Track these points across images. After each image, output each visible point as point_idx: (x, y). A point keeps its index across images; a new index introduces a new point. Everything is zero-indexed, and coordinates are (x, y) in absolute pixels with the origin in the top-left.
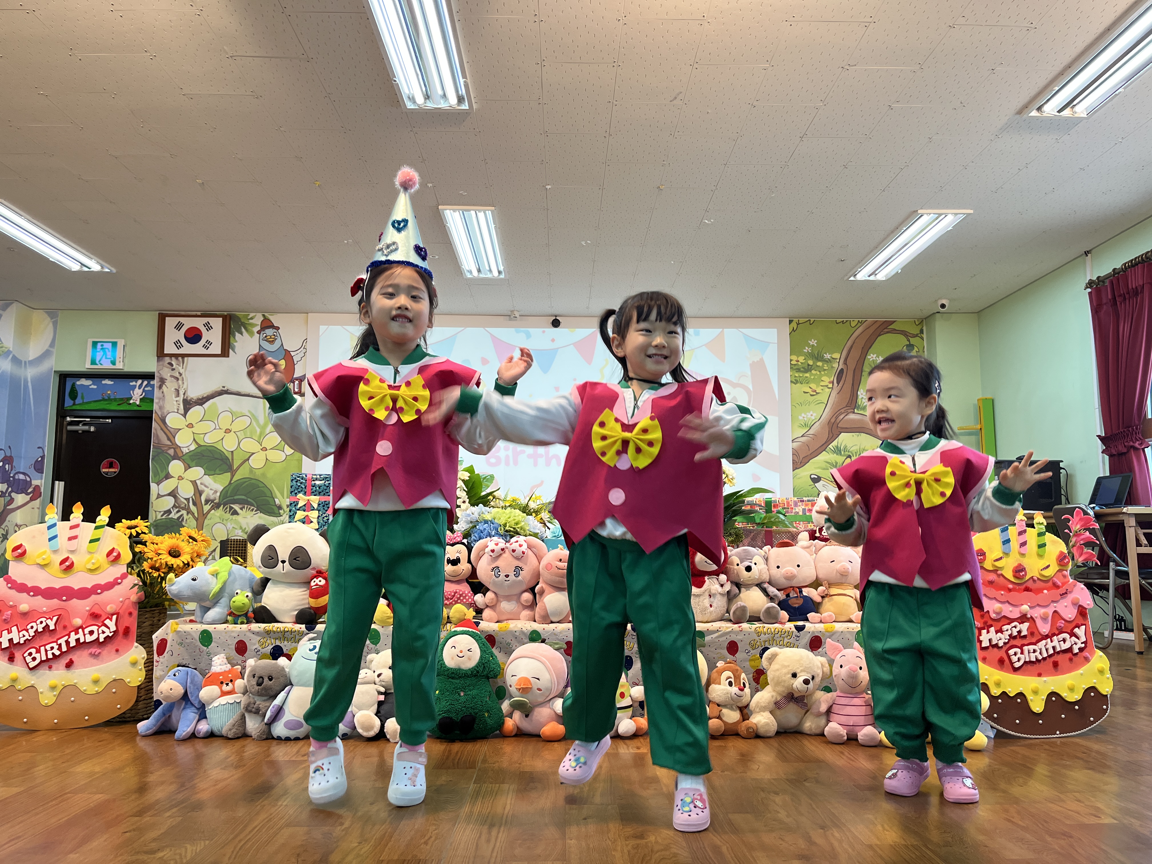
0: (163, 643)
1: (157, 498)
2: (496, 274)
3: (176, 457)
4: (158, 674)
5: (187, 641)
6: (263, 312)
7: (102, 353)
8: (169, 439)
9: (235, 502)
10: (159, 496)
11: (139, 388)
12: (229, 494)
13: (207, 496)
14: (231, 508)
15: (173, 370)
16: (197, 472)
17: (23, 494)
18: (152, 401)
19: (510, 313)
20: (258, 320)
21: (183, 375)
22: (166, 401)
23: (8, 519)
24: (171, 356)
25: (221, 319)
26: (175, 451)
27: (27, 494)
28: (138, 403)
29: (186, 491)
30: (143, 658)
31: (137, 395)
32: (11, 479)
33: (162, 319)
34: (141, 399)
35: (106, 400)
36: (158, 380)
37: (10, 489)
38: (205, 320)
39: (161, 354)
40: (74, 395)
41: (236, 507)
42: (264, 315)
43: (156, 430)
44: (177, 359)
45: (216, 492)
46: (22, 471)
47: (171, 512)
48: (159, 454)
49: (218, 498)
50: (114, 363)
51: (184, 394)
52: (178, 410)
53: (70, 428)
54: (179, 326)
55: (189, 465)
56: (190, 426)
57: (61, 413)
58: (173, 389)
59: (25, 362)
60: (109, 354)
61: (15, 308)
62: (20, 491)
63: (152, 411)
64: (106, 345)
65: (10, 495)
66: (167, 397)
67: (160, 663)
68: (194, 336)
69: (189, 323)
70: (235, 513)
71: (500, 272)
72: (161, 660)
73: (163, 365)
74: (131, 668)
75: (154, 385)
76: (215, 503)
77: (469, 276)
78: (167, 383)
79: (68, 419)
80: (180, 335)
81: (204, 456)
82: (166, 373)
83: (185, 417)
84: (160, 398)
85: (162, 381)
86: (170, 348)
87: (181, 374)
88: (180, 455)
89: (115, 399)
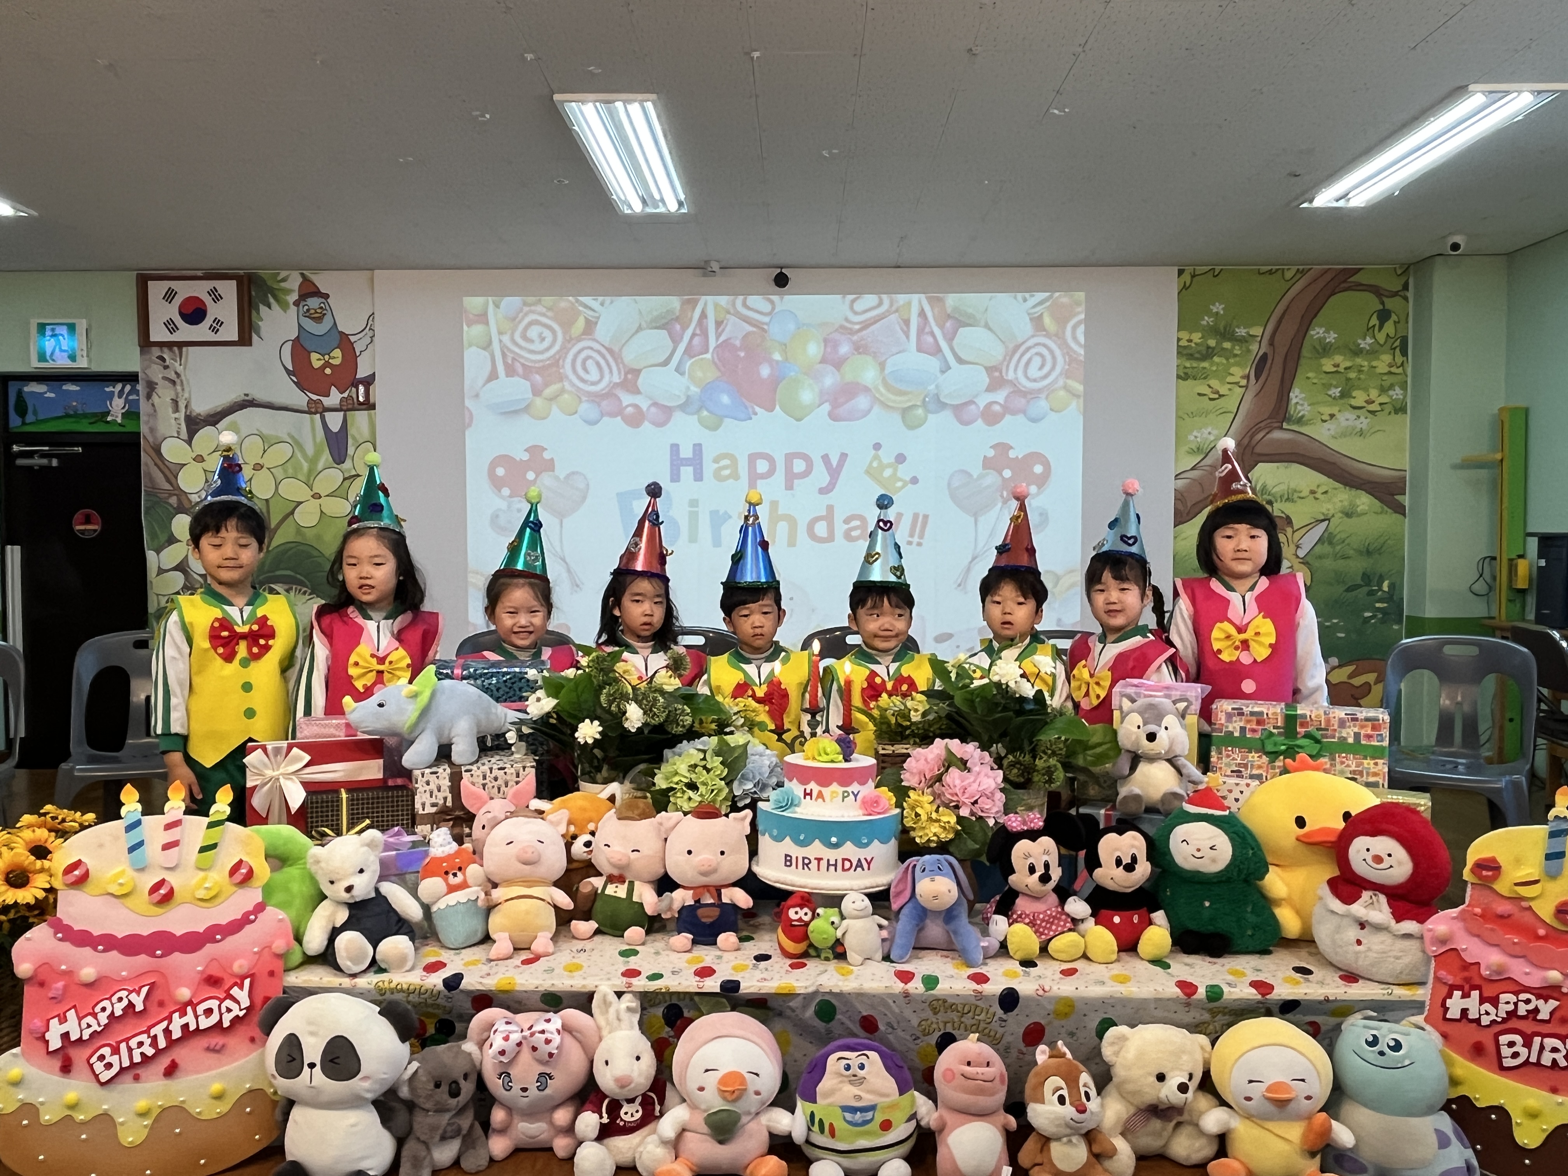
1: (158, 575)
2: (672, 206)
3: (181, 510)
6: (302, 269)
7: (53, 342)
8: (168, 481)
9: (277, 579)
10: (161, 571)
11: (120, 397)
15: (166, 367)
18: (138, 417)
19: (702, 264)
20: (294, 282)
21: (183, 377)
22: (159, 419)
24: (161, 345)
25: (235, 282)
26: (179, 500)
28: (119, 420)
31: (117, 407)
33: (142, 283)
34: (123, 414)
36: (145, 384)
38: (210, 284)
39: (145, 343)
43: (146, 465)
44: (171, 350)
48: (156, 503)
50: (73, 358)
51: (186, 407)
52: (178, 433)
53: (20, 462)
54: (170, 296)
56: (199, 458)
58: (168, 400)
60: (66, 344)
63: (140, 434)
64: (58, 330)
66: (160, 413)
68: (193, 313)
69: (185, 290)
71: (679, 204)
73: (150, 360)
75: (140, 392)
77: (627, 211)
78: (159, 390)
79: (16, 448)
80: (172, 311)
82: (156, 373)
83: (190, 445)
84: (149, 415)
85: (151, 387)
86: (158, 333)
87: (178, 375)
88: (187, 505)
89: (85, 416)
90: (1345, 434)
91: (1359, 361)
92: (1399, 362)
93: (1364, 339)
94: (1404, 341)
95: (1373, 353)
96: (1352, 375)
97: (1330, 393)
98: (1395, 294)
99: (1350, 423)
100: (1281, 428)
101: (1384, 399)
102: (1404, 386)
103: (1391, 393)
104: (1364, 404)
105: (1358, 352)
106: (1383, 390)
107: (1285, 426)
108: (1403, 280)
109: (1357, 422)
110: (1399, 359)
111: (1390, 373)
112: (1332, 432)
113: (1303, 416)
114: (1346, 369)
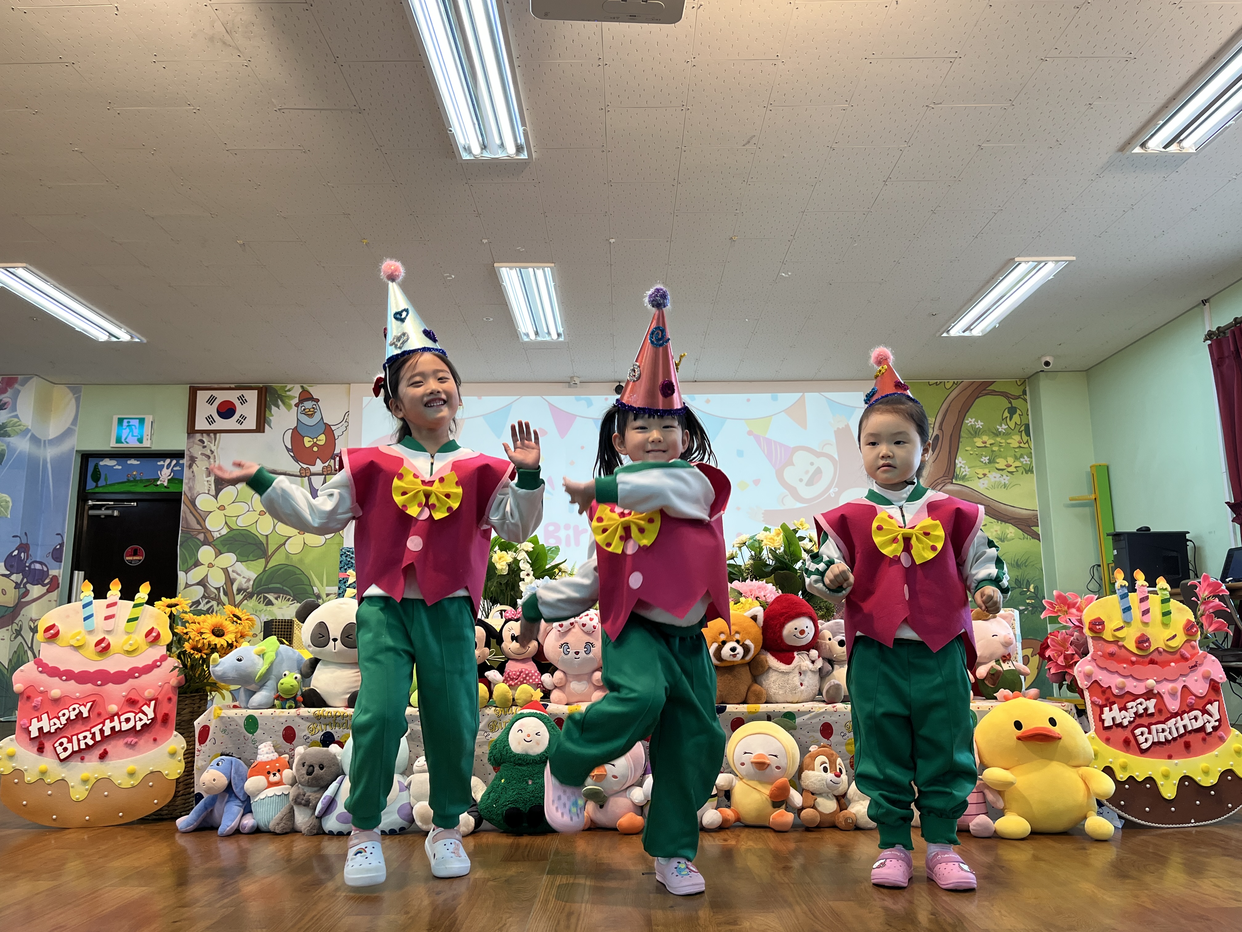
0: (205, 730)
1: (185, 588)
2: (554, 336)
3: (206, 542)
4: (199, 765)
5: (231, 727)
6: (301, 383)
7: (128, 430)
8: (199, 523)
9: (270, 591)
10: (187, 586)
11: (168, 468)
12: (263, 583)
13: (239, 585)
14: (265, 598)
15: (204, 447)
16: (229, 559)
17: (40, 586)
18: (181, 481)
19: (569, 380)
20: (296, 391)
21: (215, 453)
22: (196, 482)
23: (22, 612)
24: (202, 432)
25: (256, 391)
26: (205, 536)
27: (44, 585)
28: (166, 484)
29: (217, 580)
30: (183, 748)
31: (165, 476)
32: (27, 569)
33: (193, 392)
34: (169, 480)
35: (131, 481)
36: (188, 458)
37: (25, 580)
38: (239, 393)
39: (191, 430)
40: (96, 477)
41: (271, 597)
42: (302, 387)
43: (185, 513)
44: (208, 435)
45: (249, 580)
46: (38, 560)
47: (200, 603)
48: (188, 538)
49: (251, 587)
50: (140, 441)
52: (209, 490)
53: (91, 512)
54: (211, 400)
55: (220, 551)
56: (222, 508)
57: (83, 496)
58: (204, 468)
59: (45, 441)
60: (136, 432)
61: (35, 380)
62: (36, 582)
63: (181, 493)
64: (132, 422)
65: (25, 587)
66: (197, 477)
67: (202, 751)
68: (226, 411)
69: (222, 396)
70: (270, 603)
71: (559, 335)
72: (203, 748)
73: (193, 442)
74: (168, 759)
75: (183, 464)
76: (248, 593)
77: (526, 339)
78: (198, 462)
79: (90, 503)
80: (213, 410)
81: (236, 541)
82: (197, 451)
83: (216, 499)
84: (190, 479)
85: (193, 460)
86: (201, 424)
87: (212, 452)
88: (211, 540)
89: (141, 481)
90: (993, 487)
91: (998, 439)
92: (1025, 440)
93: (1001, 426)
94: (1027, 426)
95: (1007, 434)
96: (995, 448)
97: (982, 460)
98: (1018, 397)
99: (997, 479)
100: (952, 483)
101: (1018, 464)
102: (1030, 456)
103: (1022, 460)
104: (1005, 467)
105: (997, 434)
106: (1016, 458)
107: (954, 481)
108: (1022, 388)
109: (1002, 479)
110: (1025, 438)
111: (1020, 447)
112: (986, 486)
113: (966, 475)
114: (991, 444)
